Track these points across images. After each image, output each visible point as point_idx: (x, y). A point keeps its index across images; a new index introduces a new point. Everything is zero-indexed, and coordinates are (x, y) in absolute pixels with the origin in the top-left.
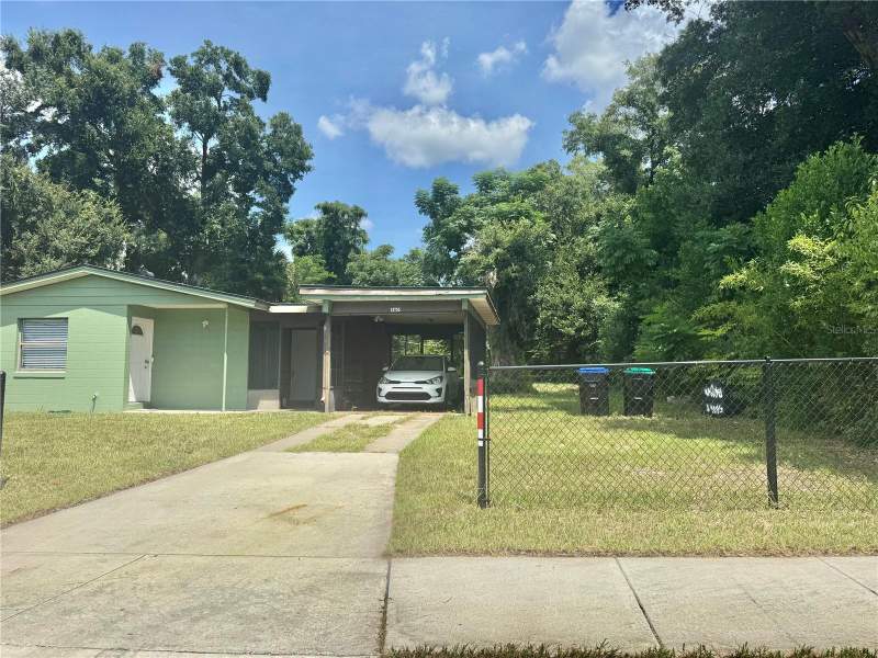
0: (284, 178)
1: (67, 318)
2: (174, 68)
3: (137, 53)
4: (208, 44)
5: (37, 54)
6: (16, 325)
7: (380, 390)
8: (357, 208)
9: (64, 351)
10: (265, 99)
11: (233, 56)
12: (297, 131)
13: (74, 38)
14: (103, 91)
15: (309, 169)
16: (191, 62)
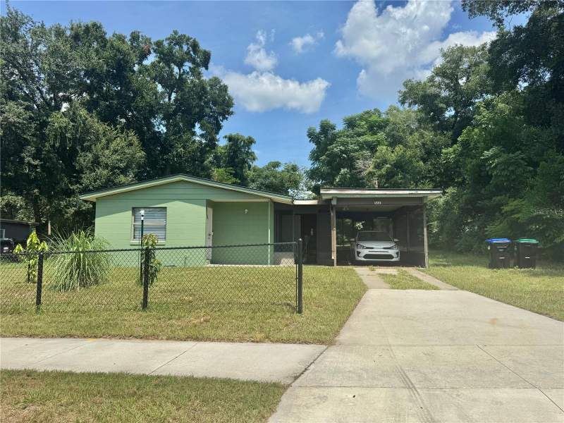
0: (216, 119)
1: (166, 208)
2: (155, 48)
3: (135, 37)
4: (176, 33)
5: (76, 37)
6: (131, 212)
7: (359, 253)
8: (250, 138)
9: (164, 228)
10: (207, 68)
11: (192, 40)
12: (225, 88)
13: (97, 27)
14: (122, 62)
15: (232, 113)
16: (166, 44)
